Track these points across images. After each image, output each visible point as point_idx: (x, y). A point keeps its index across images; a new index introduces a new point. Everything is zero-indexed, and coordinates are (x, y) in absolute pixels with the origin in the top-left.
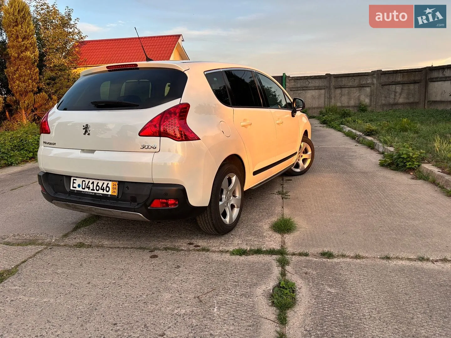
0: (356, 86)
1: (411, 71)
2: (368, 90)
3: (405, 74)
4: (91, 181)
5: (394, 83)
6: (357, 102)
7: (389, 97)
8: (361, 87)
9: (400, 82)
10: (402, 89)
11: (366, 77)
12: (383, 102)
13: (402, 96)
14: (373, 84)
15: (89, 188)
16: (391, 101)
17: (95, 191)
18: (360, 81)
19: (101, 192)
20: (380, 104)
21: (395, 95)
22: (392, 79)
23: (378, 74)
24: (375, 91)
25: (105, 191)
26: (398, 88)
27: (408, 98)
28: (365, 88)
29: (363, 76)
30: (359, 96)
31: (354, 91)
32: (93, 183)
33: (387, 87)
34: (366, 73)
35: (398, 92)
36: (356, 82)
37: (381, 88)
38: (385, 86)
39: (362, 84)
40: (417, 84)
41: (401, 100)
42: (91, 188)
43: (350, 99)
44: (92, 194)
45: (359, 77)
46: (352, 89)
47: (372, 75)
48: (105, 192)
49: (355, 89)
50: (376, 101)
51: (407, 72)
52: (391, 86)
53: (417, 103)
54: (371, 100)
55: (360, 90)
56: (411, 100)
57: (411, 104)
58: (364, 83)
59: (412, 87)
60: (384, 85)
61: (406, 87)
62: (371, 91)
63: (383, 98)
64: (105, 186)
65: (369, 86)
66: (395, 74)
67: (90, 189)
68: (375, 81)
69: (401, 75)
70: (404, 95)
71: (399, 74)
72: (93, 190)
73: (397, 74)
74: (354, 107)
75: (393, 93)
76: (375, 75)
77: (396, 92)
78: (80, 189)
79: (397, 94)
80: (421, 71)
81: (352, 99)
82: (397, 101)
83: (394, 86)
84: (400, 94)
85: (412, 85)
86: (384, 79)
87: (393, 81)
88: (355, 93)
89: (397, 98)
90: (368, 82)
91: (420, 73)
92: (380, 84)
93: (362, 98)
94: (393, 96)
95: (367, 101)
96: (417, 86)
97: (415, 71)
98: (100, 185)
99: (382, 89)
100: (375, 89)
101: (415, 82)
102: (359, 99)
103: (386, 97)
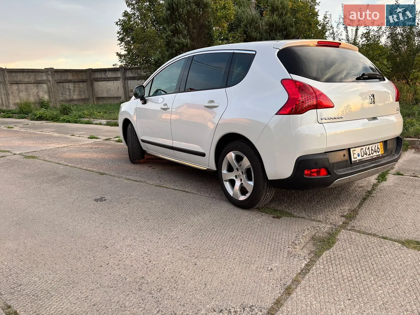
0: (33, 82)
1: (79, 71)
2: (45, 86)
3: (74, 73)
4: (367, 147)
5: (67, 81)
6: (37, 98)
7: (65, 94)
8: (38, 83)
9: (72, 80)
10: (74, 87)
11: (41, 74)
12: (61, 98)
13: (75, 93)
14: (49, 81)
15: (366, 154)
16: (68, 98)
17: (372, 155)
18: (35, 77)
19: (375, 154)
20: (59, 100)
21: (70, 92)
22: (64, 77)
23: (51, 72)
24: (52, 87)
25: (377, 152)
26: (71, 86)
27: (80, 95)
28: (41, 84)
29: (37, 72)
30: (38, 92)
31: (31, 87)
32: (369, 148)
33: (61, 84)
34: (40, 69)
35: (71, 89)
36: (32, 78)
37: (56, 85)
38: (60, 84)
39: (38, 81)
40: (85, 83)
41: (75, 97)
42: (368, 153)
43: (29, 95)
44: (370, 158)
45: (34, 73)
46: (29, 85)
47: (46, 72)
48: (378, 154)
49: (32, 85)
50: (55, 97)
51: (76, 72)
52: (64, 84)
53: (88, 99)
54: (49, 96)
55: (37, 86)
56: (83, 97)
57: (84, 100)
58: (39, 79)
59: (81, 85)
60: (59, 82)
61: (77, 86)
62: (49, 88)
63: (60, 95)
64: (376, 148)
65: (44, 83)
66: (66, 73)
67: (368, 155)
68: (50, 78)
69: (71, 74)
70: (77, 93)
71: (69, 73)
72: (370, 155)
73: (68, 73)
74: (35, 103)
75: (68, 90)
76: (50, 73)
77: (70, 89)
78: (360, 158)
79: (71, 91)
80: (86, 72)
81: (31, 96)
82: (73, 98)
83: (67, 84)
84: (74, 91)
85: (81, 83)
86: (58, 77)
87: (65, 79)
88: (33, 90)
89: (72, 94)
90: (44, 79)
91: (85, 73)
92: (55, 81)
93: (41, 94)
94: (68, 93)
95: (46, 97)
96: (85, 84)
97: (81, 71)
98: (373, 148)
99: (58, 86)
100: (52, 85)
101: (83, 81)
102: (38, 96)
103: (62, 94)
